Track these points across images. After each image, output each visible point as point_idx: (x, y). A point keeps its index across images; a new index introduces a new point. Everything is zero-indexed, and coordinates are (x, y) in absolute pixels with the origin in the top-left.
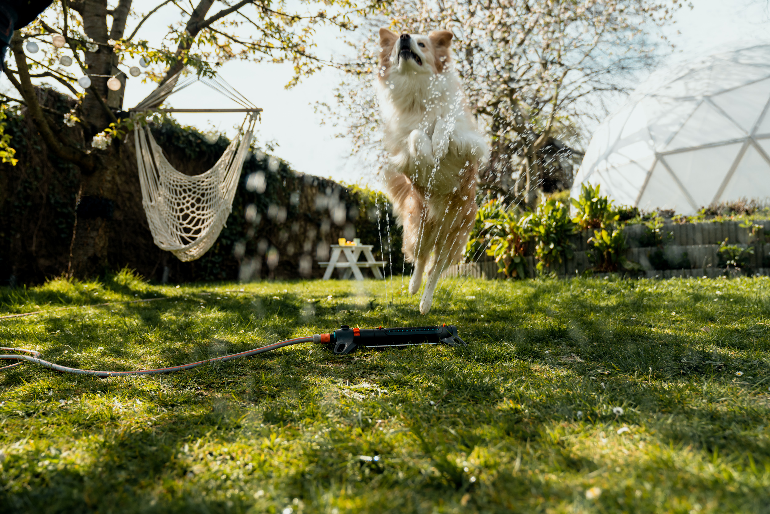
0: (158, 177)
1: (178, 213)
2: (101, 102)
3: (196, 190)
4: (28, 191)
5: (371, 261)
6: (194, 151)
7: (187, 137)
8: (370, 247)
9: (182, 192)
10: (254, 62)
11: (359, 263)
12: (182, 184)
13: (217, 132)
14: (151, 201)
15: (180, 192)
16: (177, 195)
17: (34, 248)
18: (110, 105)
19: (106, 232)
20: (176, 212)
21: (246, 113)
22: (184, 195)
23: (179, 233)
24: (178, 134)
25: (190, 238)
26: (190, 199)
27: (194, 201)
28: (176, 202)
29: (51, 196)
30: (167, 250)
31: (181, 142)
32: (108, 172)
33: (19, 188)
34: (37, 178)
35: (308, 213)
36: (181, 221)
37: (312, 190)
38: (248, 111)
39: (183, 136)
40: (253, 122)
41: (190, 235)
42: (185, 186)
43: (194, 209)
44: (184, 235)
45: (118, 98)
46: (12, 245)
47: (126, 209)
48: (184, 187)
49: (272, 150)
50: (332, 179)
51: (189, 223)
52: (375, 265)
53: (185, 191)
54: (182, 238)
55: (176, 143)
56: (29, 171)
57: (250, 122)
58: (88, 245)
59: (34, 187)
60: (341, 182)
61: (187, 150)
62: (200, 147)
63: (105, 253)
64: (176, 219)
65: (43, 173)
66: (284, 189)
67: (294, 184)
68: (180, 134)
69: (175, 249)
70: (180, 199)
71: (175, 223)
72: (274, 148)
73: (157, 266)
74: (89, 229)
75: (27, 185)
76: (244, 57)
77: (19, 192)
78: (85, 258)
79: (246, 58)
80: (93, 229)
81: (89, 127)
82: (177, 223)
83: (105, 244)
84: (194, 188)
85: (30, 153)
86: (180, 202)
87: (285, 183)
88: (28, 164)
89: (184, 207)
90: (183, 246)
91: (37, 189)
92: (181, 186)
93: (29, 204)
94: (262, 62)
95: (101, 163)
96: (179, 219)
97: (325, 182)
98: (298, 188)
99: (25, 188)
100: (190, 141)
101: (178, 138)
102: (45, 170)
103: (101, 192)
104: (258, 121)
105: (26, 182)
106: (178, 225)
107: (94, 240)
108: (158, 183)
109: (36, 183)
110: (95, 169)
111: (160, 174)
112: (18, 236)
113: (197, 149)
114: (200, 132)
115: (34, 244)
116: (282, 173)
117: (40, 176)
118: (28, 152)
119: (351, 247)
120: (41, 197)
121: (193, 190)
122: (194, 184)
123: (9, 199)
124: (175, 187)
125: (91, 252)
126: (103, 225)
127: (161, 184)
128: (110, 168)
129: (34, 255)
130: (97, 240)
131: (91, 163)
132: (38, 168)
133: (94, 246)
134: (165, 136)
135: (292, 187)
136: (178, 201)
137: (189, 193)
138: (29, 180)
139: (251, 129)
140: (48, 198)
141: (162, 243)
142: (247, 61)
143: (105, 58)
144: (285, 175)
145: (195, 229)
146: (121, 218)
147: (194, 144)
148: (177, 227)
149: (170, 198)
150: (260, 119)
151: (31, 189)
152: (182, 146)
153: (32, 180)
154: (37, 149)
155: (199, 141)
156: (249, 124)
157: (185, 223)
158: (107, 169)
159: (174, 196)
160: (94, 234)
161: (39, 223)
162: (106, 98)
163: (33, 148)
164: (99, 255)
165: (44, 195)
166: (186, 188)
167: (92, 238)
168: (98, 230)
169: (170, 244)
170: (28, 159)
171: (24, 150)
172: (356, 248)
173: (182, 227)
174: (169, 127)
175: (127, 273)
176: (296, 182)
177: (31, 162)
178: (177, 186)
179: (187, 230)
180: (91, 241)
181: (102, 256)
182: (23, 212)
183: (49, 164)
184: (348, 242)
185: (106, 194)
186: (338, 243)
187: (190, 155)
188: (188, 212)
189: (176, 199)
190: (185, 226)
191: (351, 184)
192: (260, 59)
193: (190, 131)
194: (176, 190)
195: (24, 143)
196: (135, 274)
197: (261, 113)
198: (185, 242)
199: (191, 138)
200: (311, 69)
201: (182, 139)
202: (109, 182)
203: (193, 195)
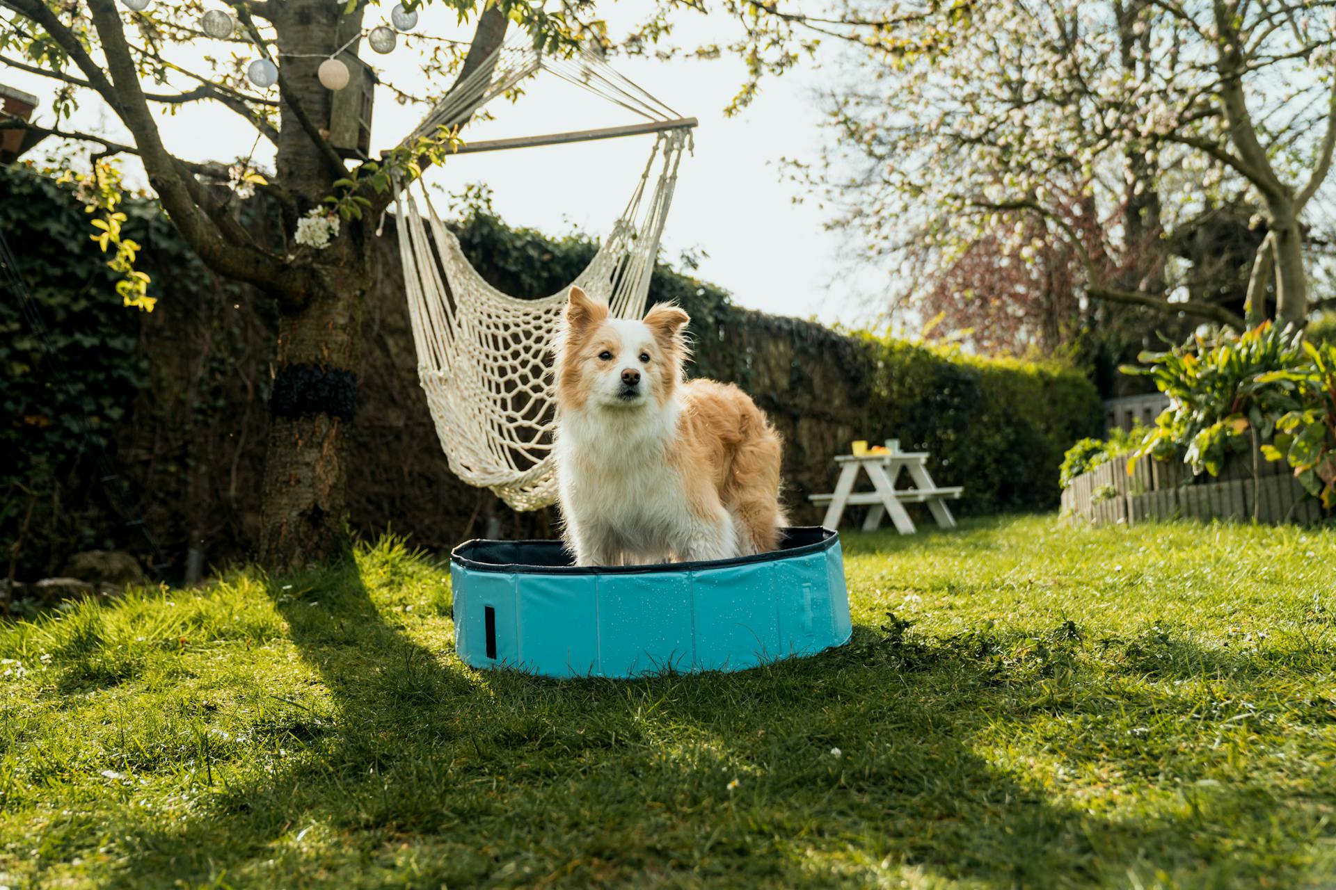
0: (453, 307)
1: (503, 394)
2: (315, 137)
3: (542, 332)
4: (219, 377)
5: (926, 488)
6: (539, 277)
7: (523, 249)
8: (923, 457)
9: (510, 340)
10: (657, 60)
11: (901, 493)
12: (510, 321)
13: (581, 236)
14: (439, 368)
15: (505, 340)
16: (497, 348)
17: (233, 492)
18: (338, 144)
19: (339, 450)
20: (498, 391)
21: (655, 135)
22: (514, 347)
23: (507, 442)
24: (504, 244)
25: (531, 451)
26: (529, 356)
27: (538, 361)
28: (495, 365)
29: (262, 385)
30: (479, 484)
31: (511, 261)
32: (340, 304)
33: (201, 373)
34: (234, 352)
35: (773, 394)
36: (510, 412)
37: (777, 347)
38: (659, 128)
39: (515, 248)
40: (674, 155)
41: (533, 444)
42: (517, 325)
43: (540, 381)
44: (519, 446)
45: (354, 126)
46: (191, 489)
47: (409, 403)
48: (513, 329)
49: (695, 266)
50: (817, 322)
51: (529, 416)
52: (936, 497)
53: (516, 338)
54: (515, 454)
55: (501, 264)
56: (218, 338)
57: (667, 153)
58: (298, 481)
59: (229, 368)
60: (836, 325)
61: (524, 276)
62: (549, 270)
63: (341, 501)
64: (498, 408)
65: (246, 340)
66: (721, 346)
67: (740, 335)
68: (509, 246)
69: (498, 482)
70: (505, 358)
71: (495, 417)
72: (698, 261)
73: (474, 517)
74: (300, 443)
75: (215, 365)
76: (635, 49)
77: (202, 380)
78: (294, 514)
79: (640, 52)
80: (309, 445)
81: (294, 202)
82: (500, 416)
83: (338, 478)
84: (538, 328)
85: (220, 301)
86: (506, 364)
87: (721, 333)
88: (216, 323)
89: (516, 377)
90: (518, 474)
91: (236, 372)
92: (507, 327)
93: (221, 403)
94: (673, 58)
95: (322, 285)
96: (504, 407)
97: (802, 328)
98: (750, 344)
99: (212, 371)
100: (529, 259)
101: (506, 254)
102: (250, 332)
103: (326, 353)
104: (685, 151)
105: (214, 359)
106: (503, 421)
107: (314, 470)
108: (454, 323)
109: (232, 360)
110: (309, 298)
111: (456, 301)
112: (203, 468)
113: (545, 274)
114: (548, 238)
115: (233, 486)
116: (716, 313)
117: (240, 345)
118: (216, 298)
119: (880, 459)
120: (244, 388)
121: (536, 334)
122: (538, 318)
123: (182, 396)
124: (493, 329)
125: (306, 501)
126: (334, 431)
127: (459, 325)
128: (344, 295)
129: (235, 506)
130: (319, 470)
131: (299, 285)
132: (236, 331)
133: (312, 485)
134: (480, 251)
135: (737, 341)
136: (501, 362)
137: (525, 342)
138: (219, 355)
139: (669, 173)
140: (257, 389)
141: (468, 468)
142: (641, 57)
143: (322, 34)
144: (721, 316)
145: (542, 429)
146: (401, 423)
147: (538, 265)
148: (500, 427)
149: (483, 357)
150: (691, 147)
151: (223, 373)
152: (513, 268)
153: (225, 355)
154: (233, 293)
155: (546, 257)
156: (663, 160)
157: (518, 415)
158: (335, 298)
159: (492, 351)
160: (311, 456)
161: (242, 441)
162: (328, 128)
163: (225, 291)
164: (326, 507)
165: (249, 384)
166: (519, 331)
167: (308, 464)
168: (320, 445)
169: (485, 471)
170: (215, 312)
171: (209, 296)
172: (893, 460)
173: (512, 426)
174: (485, 231)
175: (392, 545)
176: (745, 331)
177: (221, 319)
178: (497, 327)
179: (526, 434)
180: (304, 473)
181: (332, 507)
182: (210, 421)
183: (257, 322)
184: (875, 448)
185: (339, 360)
186: (850, 452)
187: (531, 286)
188: (527, 388)
189: (495, 359)
190: (521, 422)
191: (855, 329)
192: (668, 52)
193: (529, 238)
194: (495, 338)
195: (207, 281)
196: (410, 546)
197: (693, 130)
198: (523, 464)
199: (532, 252)
200: (787, 55)
201: (515, 254)
202: (344, 328)
203: (535, 347)
